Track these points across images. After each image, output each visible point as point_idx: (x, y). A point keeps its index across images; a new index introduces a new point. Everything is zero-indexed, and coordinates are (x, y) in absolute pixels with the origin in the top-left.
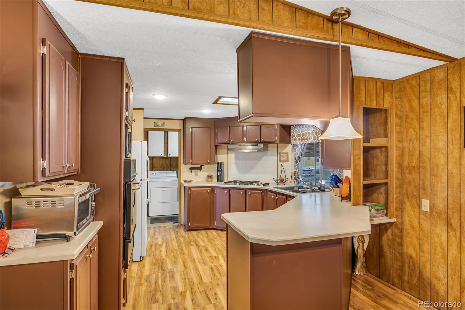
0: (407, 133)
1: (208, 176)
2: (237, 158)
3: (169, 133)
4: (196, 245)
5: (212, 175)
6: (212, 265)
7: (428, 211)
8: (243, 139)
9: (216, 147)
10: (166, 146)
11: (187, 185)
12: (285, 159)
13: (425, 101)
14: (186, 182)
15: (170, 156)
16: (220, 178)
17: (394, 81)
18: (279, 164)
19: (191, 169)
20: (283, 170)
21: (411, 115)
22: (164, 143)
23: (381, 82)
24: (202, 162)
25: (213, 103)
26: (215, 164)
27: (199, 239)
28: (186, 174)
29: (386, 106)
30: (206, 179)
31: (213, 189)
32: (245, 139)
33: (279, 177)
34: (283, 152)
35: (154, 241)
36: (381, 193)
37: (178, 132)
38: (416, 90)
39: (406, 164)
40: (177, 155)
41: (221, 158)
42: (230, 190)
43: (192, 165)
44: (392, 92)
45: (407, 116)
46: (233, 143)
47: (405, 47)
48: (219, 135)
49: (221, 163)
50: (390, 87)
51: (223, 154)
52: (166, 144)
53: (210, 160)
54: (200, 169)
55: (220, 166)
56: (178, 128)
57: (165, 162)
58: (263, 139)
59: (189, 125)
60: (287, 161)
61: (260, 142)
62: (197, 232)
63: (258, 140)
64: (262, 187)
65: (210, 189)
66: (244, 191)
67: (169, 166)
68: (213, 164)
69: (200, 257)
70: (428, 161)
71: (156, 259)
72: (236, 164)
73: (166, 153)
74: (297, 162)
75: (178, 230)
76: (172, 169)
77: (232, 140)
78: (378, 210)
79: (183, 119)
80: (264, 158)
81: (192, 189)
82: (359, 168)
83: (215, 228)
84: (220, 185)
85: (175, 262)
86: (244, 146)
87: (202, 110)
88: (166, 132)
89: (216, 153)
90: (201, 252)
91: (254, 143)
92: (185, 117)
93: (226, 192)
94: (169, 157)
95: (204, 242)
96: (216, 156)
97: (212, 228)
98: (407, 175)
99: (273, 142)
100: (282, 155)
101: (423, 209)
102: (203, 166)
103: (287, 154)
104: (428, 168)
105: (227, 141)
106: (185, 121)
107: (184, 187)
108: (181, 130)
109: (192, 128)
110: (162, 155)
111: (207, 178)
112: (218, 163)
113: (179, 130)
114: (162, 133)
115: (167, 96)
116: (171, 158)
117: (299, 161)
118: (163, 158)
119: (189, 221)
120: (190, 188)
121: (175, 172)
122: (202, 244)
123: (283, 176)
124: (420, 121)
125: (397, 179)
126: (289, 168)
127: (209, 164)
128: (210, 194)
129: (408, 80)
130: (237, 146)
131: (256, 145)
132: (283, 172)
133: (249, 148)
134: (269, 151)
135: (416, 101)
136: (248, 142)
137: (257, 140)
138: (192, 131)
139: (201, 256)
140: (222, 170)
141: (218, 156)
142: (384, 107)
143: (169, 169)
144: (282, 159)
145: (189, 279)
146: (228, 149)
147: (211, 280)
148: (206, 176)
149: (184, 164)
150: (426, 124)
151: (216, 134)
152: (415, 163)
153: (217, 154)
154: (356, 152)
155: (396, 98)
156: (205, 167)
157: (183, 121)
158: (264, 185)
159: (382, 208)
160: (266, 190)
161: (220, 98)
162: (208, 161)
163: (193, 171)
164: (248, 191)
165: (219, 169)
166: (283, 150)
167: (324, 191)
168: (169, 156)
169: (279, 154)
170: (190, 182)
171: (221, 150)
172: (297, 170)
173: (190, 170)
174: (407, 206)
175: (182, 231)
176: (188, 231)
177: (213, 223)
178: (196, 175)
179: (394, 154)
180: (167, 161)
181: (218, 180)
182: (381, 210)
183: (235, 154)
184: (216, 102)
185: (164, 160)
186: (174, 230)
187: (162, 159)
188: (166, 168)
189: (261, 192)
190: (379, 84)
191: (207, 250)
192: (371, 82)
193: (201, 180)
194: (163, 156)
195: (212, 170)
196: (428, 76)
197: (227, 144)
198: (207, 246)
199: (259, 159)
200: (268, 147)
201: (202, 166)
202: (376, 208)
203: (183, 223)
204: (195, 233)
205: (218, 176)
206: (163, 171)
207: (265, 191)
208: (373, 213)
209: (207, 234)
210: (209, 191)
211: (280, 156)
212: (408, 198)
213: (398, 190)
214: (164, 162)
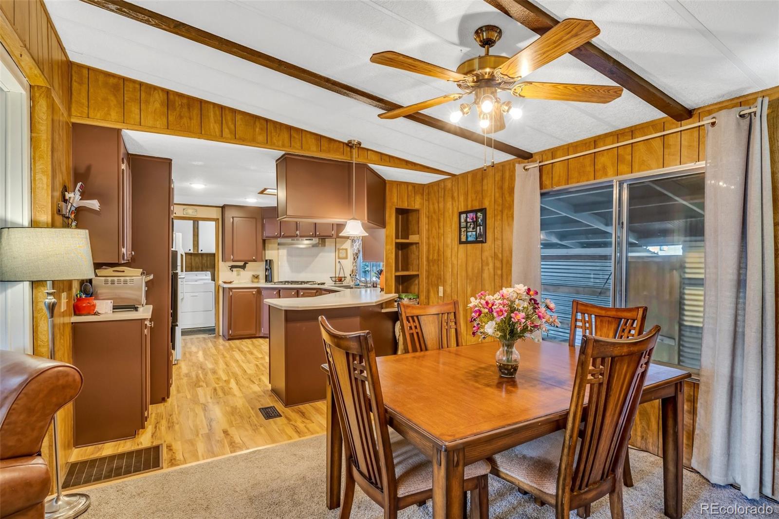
0: (432, 231)
1: (254, 276)
2: (289, 255)
3: (201, 223)
4: (239, 350)
5: (259, 275)
6: (257, 363)
7: (442, 296)
8: (295, 233)
9: (264, 241)
10: (197, 239)
11: (226, 286)
12: (344, 255)
13: (441, 205)
14: (225, 283)
15: (202, 252)
16: (269, 279)
17: (425, 185)
18: (337, 260)
19: (232, 267)
20: (342, 268)
21: (434, 216)
22: (194, 235)
23: (413, 186)
24: (246, 258)
25: (259, 193)
26: (262, 261)
27: (242, 346)
28: (225, 273)
29: (417, 207)
30: (250, 279)
31: (259, 290)
32: (298, 232)
33: (337, 276)
34: (341, 248)
35: (187, 350)
36: (416, 284)
37: (214, 222)
38: (437, 194)
39: (431, 257)
40: (213, 251)
41: (271, 254)
42: (280, 291)
43: (234, 263)
44: (422, 194)
45: (432, 216)
46: (284, 237)
47: (412, 165)
48: (267, 226)
49: (270, 261)
50: (421, 191)
51: (272, 249)
52: (196, 237)
53: (256, 257)
54: (243, 267)
55: (269, 264)
56: (215, 217)
57: (195, 260)
58: (318, 233)
59: (229, 214)
60: (346, 258)
61: (315, 236)
62: (240, 340)
63: (313, 234)
64: (316, 286)
65: (256, 290)
66: (295, 291)
67: (200, 266)
68: (260, 261)
69: (244, 358)
70: (442, 255)
71: (193, 363)
72: (288, 261)
73: (197, 248)
74: (354, 259)
75: (215, 340)
76: (204, 269)
77: (283, 234)
78: (410, 299)
79: (222, 205)
80: (321, 254)
81: (234, 290)
82: (391, 261)
83: (262, 335)
84: (269, 285)
85: (216, 363)
86: (297, 240)
87: (246, 199)
88: (196, 221)
89: (264, 248)
90: (245, 355)
91: (309, 237)
92: (225, 205)
93: (275, 293)
94: (200, 254)
95: (248, 348)
96: (263, 252)
97: (258, 336)
98: (432, 268)
99: (330, 237)
100: (340, 251)
101: (440, 295)
102: (247, 265)
103: (346, 250)
104: (442, 261)
105: (276, 234)
106: (223, 209)
107: (223, 288)
108: (218, 219)
109: (233, 218)
110: (190, 250)
111: (252, 279)
112: (266, 261)
113: (216, 220)
114: (192, 222)
115: (206, 185)
116: (202, 255)
117: (357, 258)
118: (191, 254)
119: (230, 328)
120: (230, 289)
121: (209, 273)
122: (246, 349)
123: (342, 275)
124: (439, 221)
125: (426, 271)
126: (348, 265)
127: (254, 261)
128: (255, 295)
129: (432, 186)
130: (289, 240)
131: (310, 240)
132: (342, 270)
133: (305, 243)
134: (326, 247)
135: (437, 204)
136: (301, 236)
137: (311, 233)
138: (233, 222)
139: (246, 358)
140: (271, 268)
141: (267, 252)
142: (415, 207)
143: (201, 269)
144: (341, 255)
145: (232, 373)
146: (279, 244)
147: (255, 372)
148: (252, 276)
149: (222, 261)
150: (441, 224)
151: (263, 226)
152: (435, 257)
153: (265, 250)
154: (388, 247)
155: (426, 200)
156: (250, 265)
157: (221, 209)
158: (319, 284)
159: (415, 297)
160: (321, 289)
161: (265, 189)
162: (254, 258)
163: (234, 269)
164: (300, 291)
165: (268, 267)
166: (342, 246)
167: (376, 287)
168: (200, 252)
169: (336, 249)
170: (230, 283)
171: (270, 246)
172: (355, 268)
173: (230, 269)
174: (432, 294)
175: (221, 341)
176: (229, 339)
177: (260, 330)
178: (238, 275)
179: (424, 248)
180: (197, 259)
181: (266, 281)
182: (413, 299)
183: (287, 250)
184: (262, 192)
185: (193, 257)
186: (210, 340)
187: (190, 257)
188: (196, 268)
189: (315, 291)
190: (410, 188)
191: (252, 353)
192: (403, 186)
193: (245, 281)
194: (192, 251)
195: (258, 268)
196: (443, 185)
197: (276, 237)
198: (252, 351)
199: (316, 255)
200: (325, 242)
201: (246, 263)
202: (410, 297)
203: (221, 334)
204: (237, 342)
205: (266, 275)
206: (191, 271)
207: (319, 291)
208: (406, 301)
209: (253, 342)
210: (254, 292)
211: (339, 252)
212: (432, 287)
213: (427, 281)
214: (193, 261)
